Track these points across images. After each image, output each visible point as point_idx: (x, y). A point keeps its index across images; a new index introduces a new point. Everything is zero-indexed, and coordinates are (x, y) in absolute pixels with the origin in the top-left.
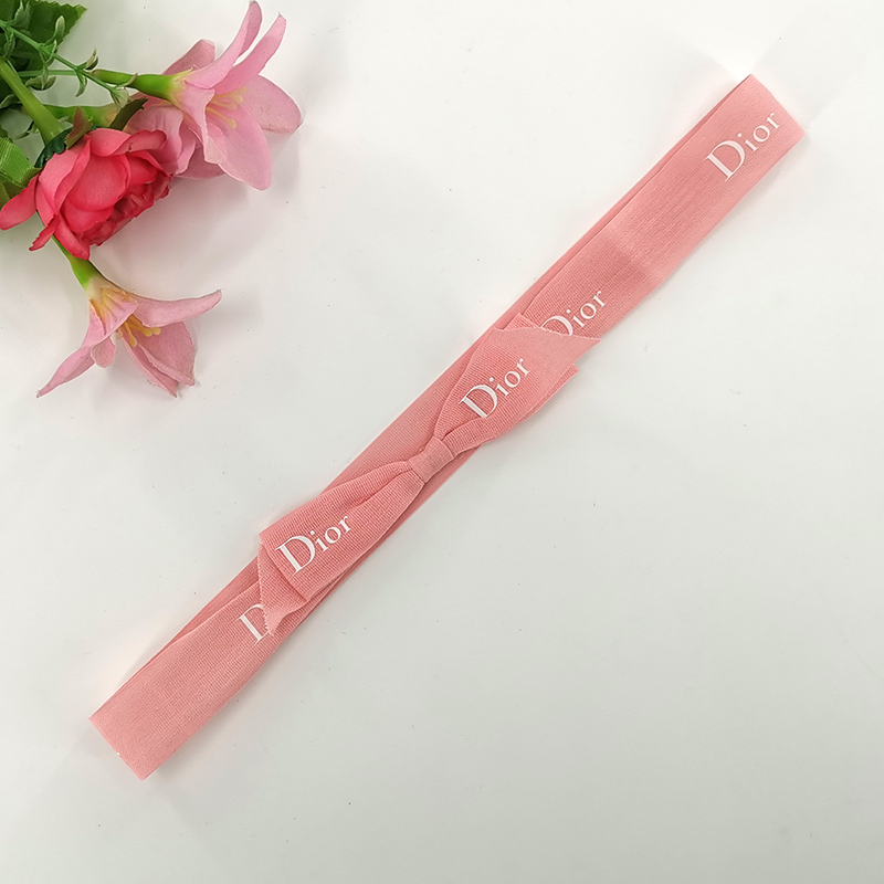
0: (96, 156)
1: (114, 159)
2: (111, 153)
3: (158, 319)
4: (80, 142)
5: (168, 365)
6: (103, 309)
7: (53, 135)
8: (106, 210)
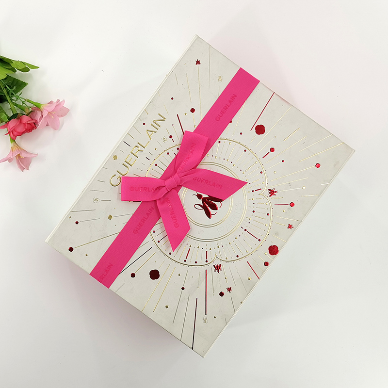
0: (20, 122)
1: (25, 124)
2: (24, 122)
3: (23, 155)
4: (19, 118)
5: (23, 165)
6: (13, 150)
7: (14, 113)
8: (20, 133)
